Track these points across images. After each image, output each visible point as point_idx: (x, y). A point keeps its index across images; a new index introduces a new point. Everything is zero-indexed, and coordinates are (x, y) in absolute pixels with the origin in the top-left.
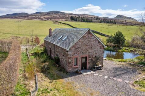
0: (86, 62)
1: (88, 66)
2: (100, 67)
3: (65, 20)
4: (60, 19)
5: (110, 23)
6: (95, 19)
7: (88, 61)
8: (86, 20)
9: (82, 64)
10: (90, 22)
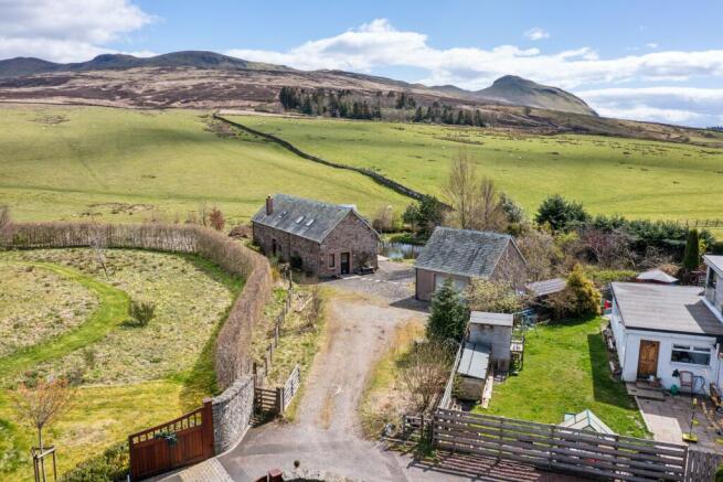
0: (348, 262)
1: (351, 268)
2: (371, 270)
3: (254, 104)
4: (232, 103)
5: (458, 123)
6: (394, 101)
7: (351, 260)
8: (351, 110)
9: (342, 264)
10: (368, 117)
